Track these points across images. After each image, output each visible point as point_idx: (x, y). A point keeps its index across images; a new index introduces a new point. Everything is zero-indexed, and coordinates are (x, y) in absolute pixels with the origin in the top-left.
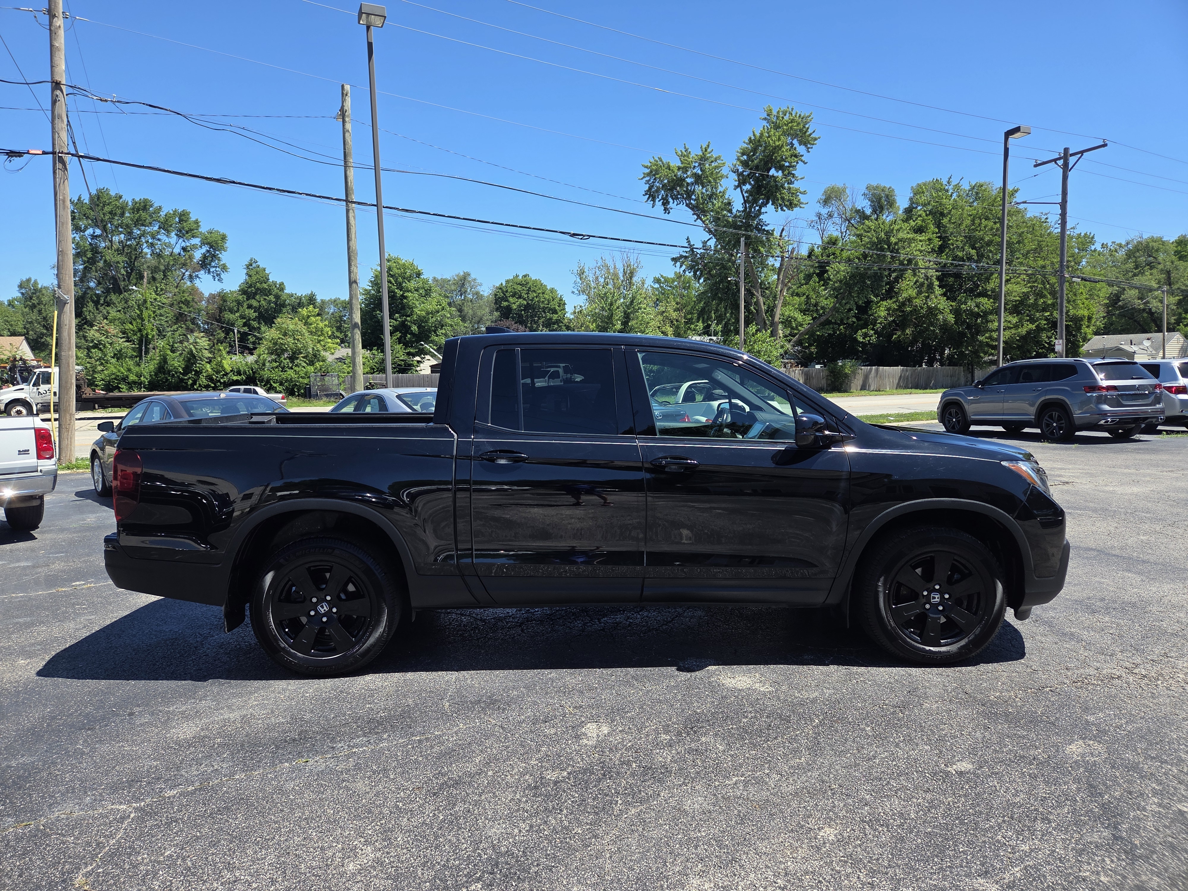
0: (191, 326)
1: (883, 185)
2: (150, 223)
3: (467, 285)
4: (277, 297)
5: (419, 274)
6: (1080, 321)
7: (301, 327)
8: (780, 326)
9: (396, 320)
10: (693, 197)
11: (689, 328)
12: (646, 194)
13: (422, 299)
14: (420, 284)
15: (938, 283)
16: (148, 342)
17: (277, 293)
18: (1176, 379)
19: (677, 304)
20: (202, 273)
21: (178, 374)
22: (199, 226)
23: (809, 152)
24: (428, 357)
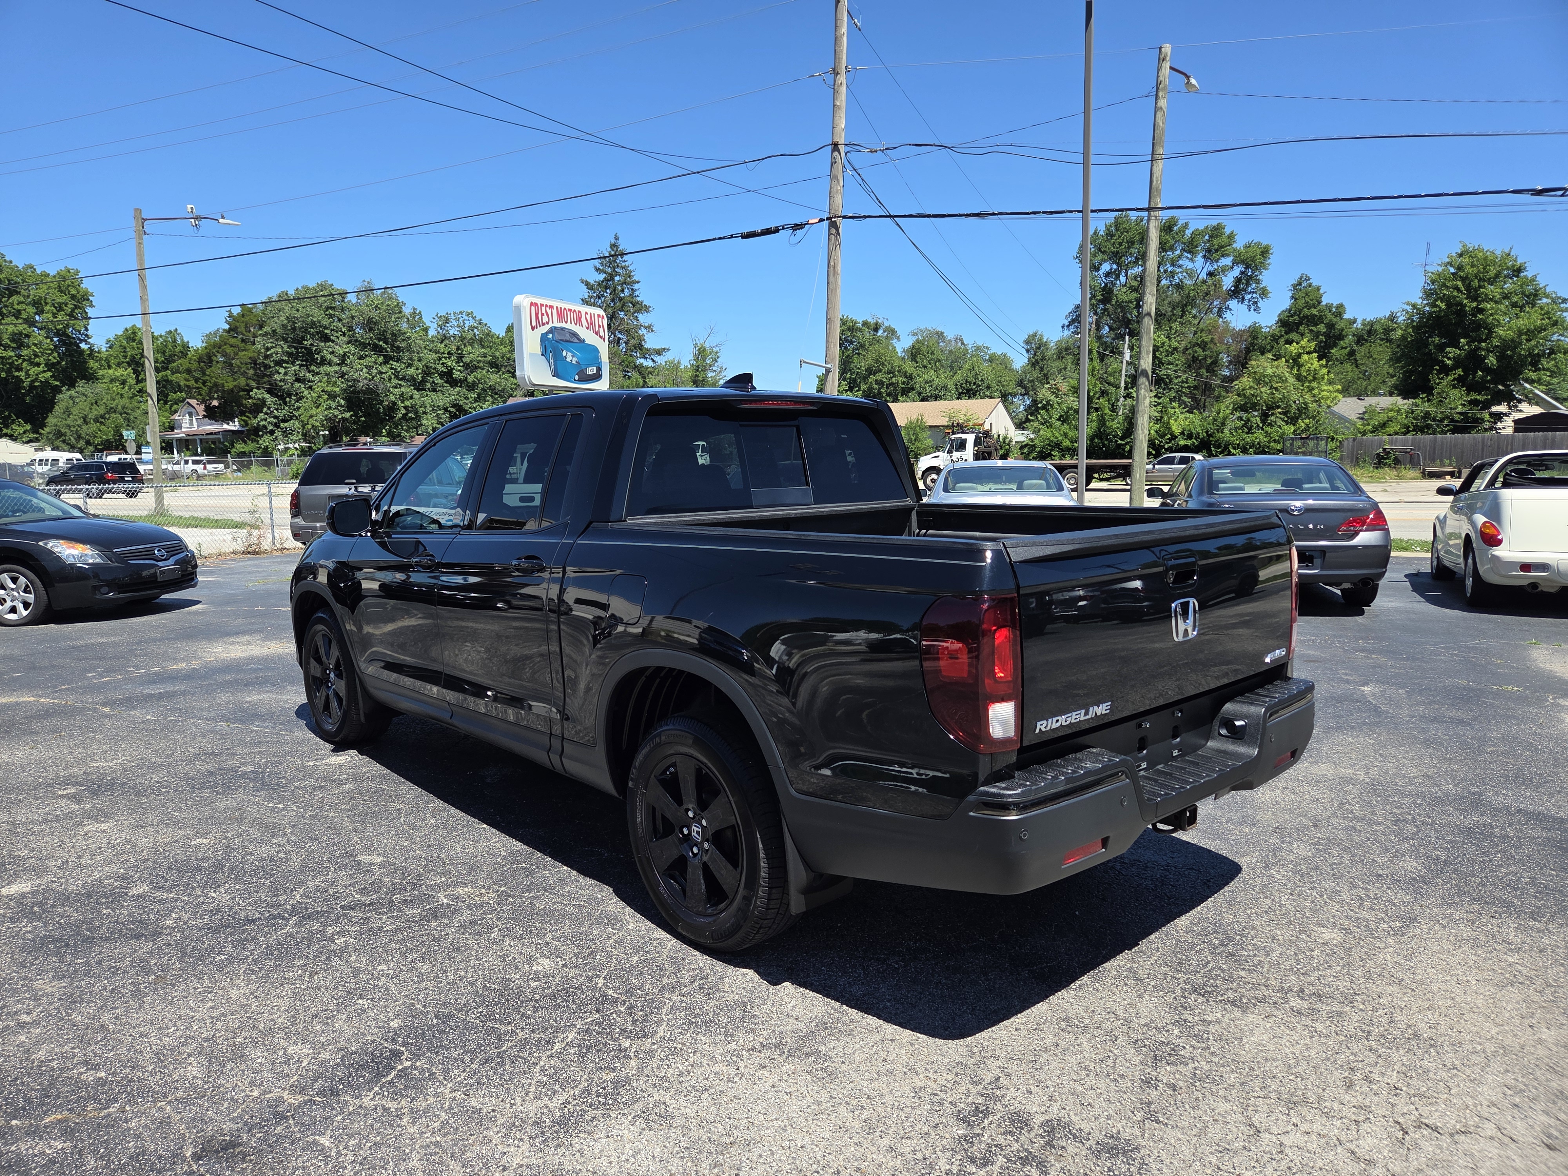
2: (1172, 246)
4: (1331, 325)
5: (1518, 271)
7: (1285, 370)
9: (1460, 349)
13: (1515, 311)
14: (1517, 287)
17: (1331, 320)
20: (1233, 303)
22: (1233, 241)
24: (1524, 406)
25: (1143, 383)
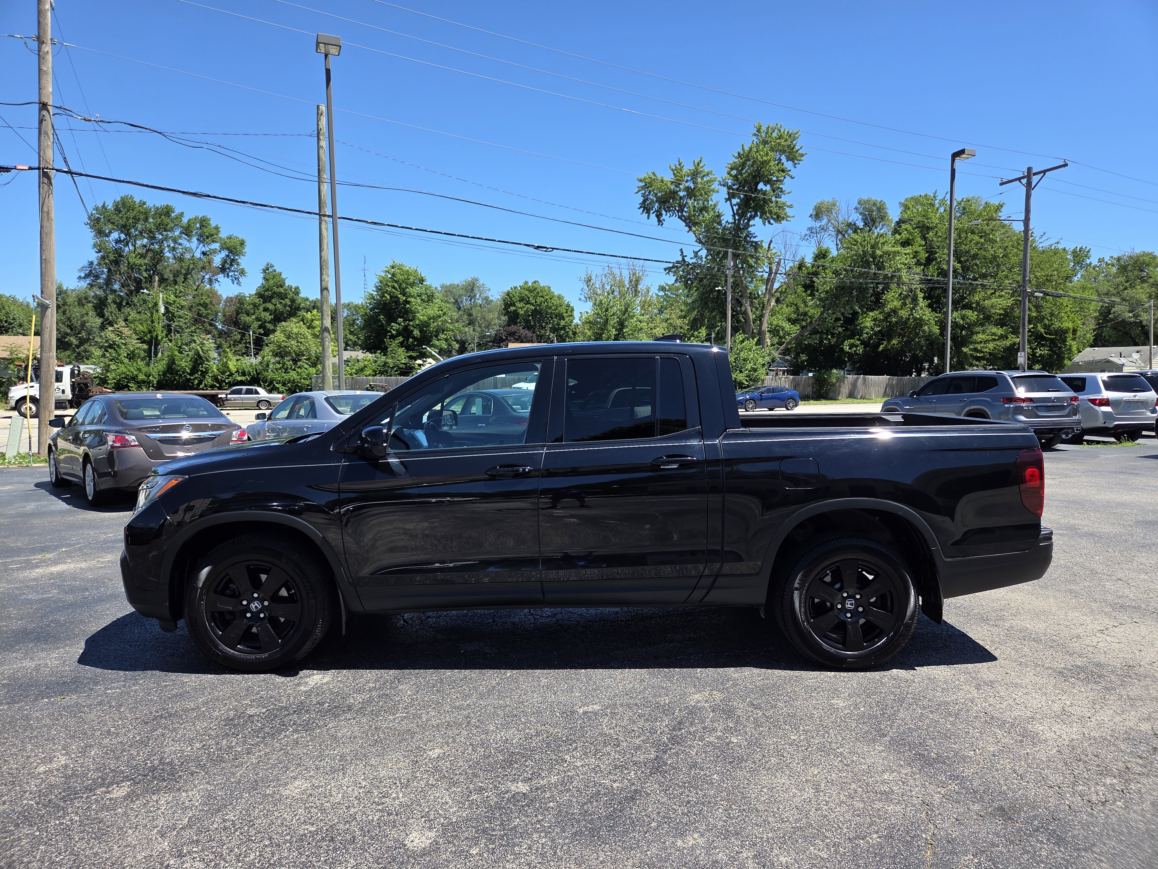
0: (209, 328)
1: (874, 199)
2: (172, 228)
3: (476, 291)
4: (293, 301)
5: (422, 281)
6: (1065, 333)
7: (304, 330)
8: (768, 335)
9: (399, 325)
10: (686, 209)
11: (693, 335)
12: (641, 207)
13: (425, 304)
14: (423, 290)
15: (922, 295)
16: (157, 344)
17: (293, 297)
18: (1099, 391)
19: (682, 311)
20: (221, 277)
21: (186, 374)
22: (219, 232)
23: (795, 167)
24: (430, 360)
25: (327, 337)
